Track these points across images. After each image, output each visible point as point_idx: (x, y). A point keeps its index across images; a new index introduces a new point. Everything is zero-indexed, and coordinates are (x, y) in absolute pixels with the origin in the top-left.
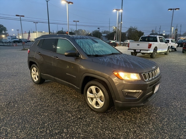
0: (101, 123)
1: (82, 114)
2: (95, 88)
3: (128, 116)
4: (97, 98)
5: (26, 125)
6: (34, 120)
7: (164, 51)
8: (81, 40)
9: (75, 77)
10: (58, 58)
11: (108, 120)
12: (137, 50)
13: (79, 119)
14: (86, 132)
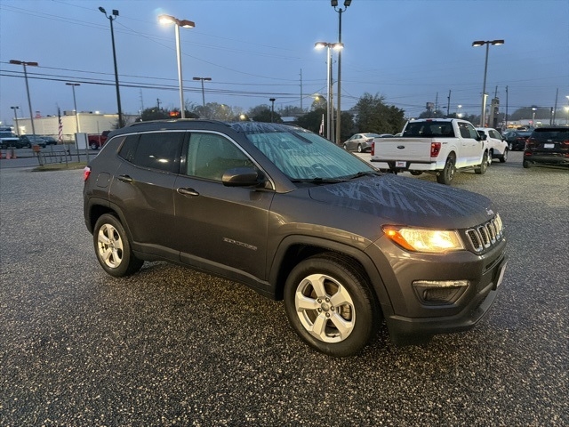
0: (353, 388)
1: (287, 364)
2: (323, 279)
3: (424, 360)
4: (330, 312)
5: (120, 407)
6: (140, 392)
7: (472, 164)
8: (262, 135)
9: (255, 248)
10: (193, 191)
11: (370, 376)
12: (397, 163)
13: (280, 378)
14: (314, 417)
